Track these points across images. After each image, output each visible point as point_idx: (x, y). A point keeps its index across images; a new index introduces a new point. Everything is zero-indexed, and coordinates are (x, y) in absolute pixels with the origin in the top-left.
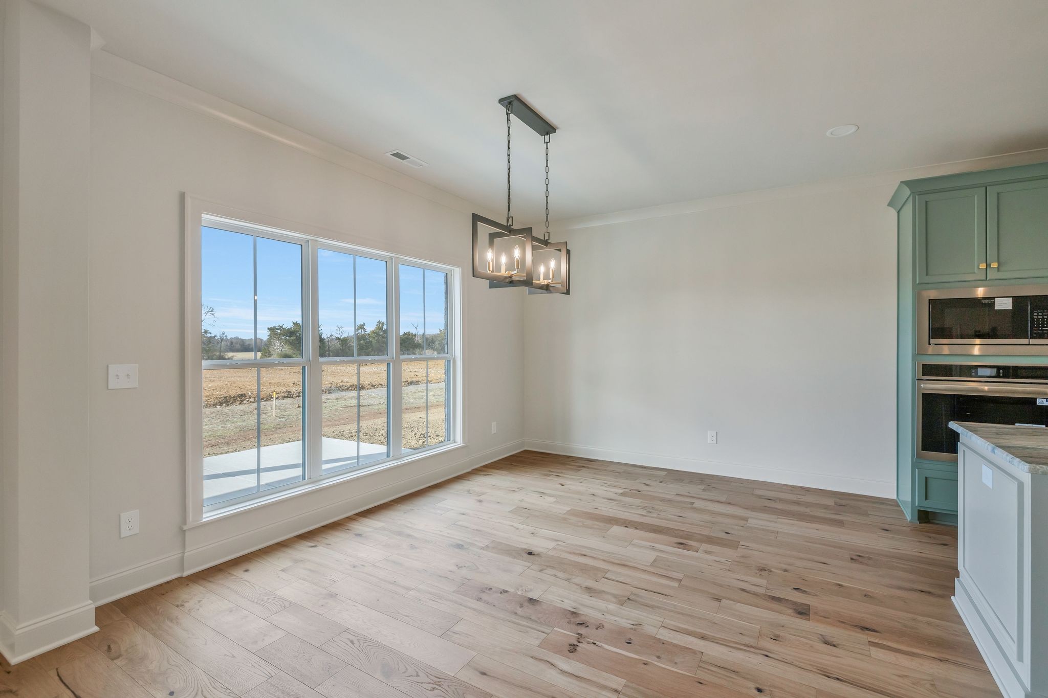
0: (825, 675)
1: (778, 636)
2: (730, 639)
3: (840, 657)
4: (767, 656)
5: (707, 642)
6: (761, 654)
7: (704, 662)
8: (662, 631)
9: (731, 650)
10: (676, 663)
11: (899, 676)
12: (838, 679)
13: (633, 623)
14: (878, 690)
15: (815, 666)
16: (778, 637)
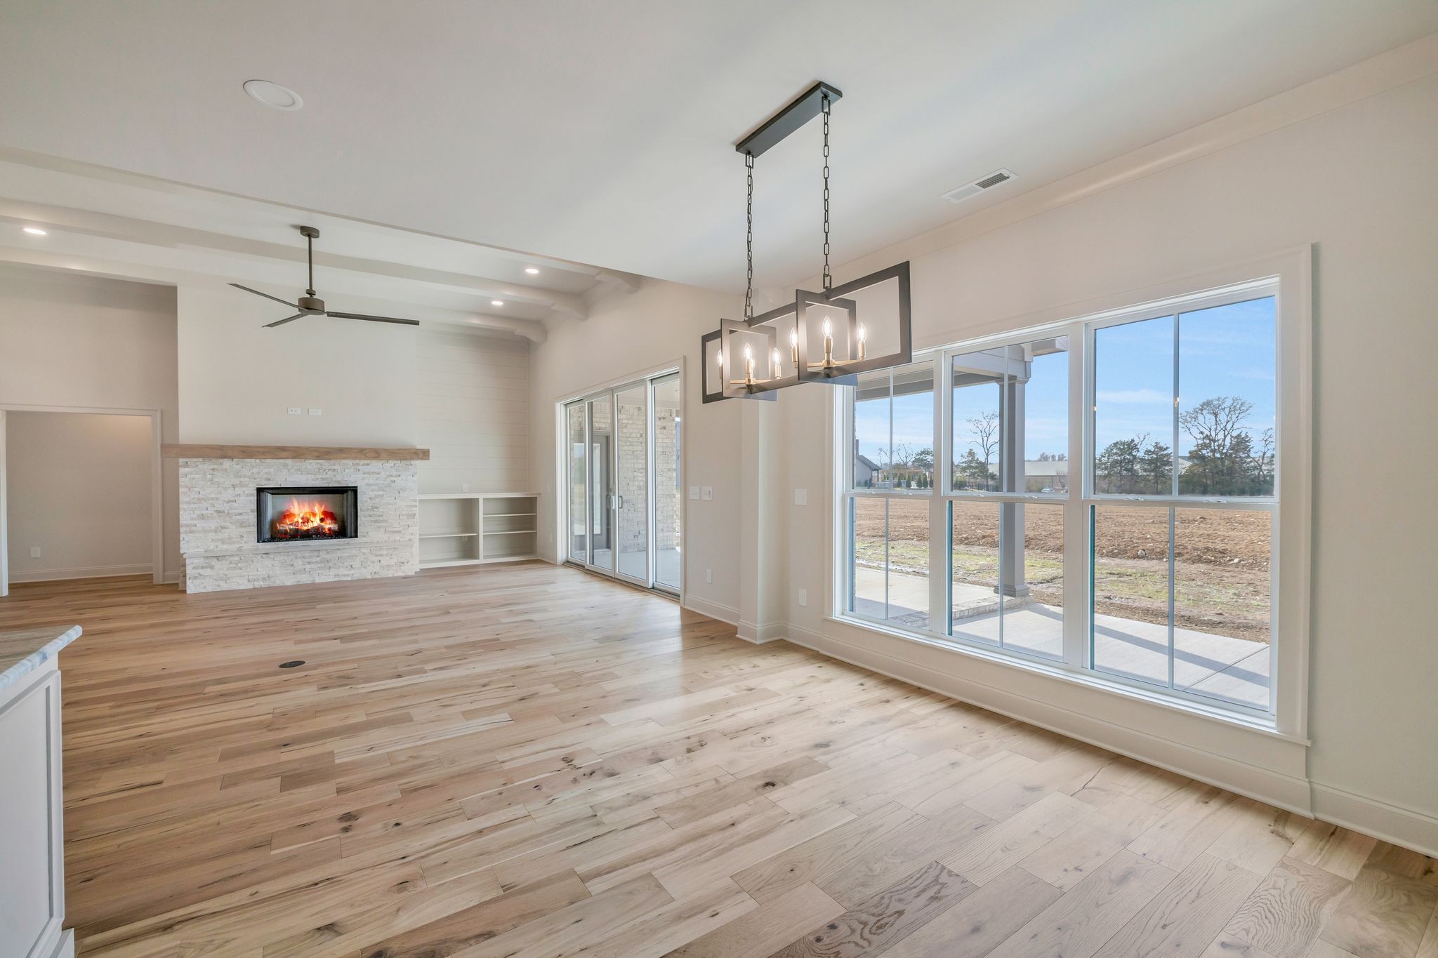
0: (332, 878)
1: (400, 891)
2: (453, 849)
3: (312, 916)
4: (404, 858)
5: (474, 831)
6: (412, 855)
7: (460, 814)
8: (525, 812)
9: (444, 840)
10: (483, 799)
11: (227, 942)
12: (316, 884)
13: (556, 801)
14: (267, 901)
15: (346, 882)
16: (400, 889)
